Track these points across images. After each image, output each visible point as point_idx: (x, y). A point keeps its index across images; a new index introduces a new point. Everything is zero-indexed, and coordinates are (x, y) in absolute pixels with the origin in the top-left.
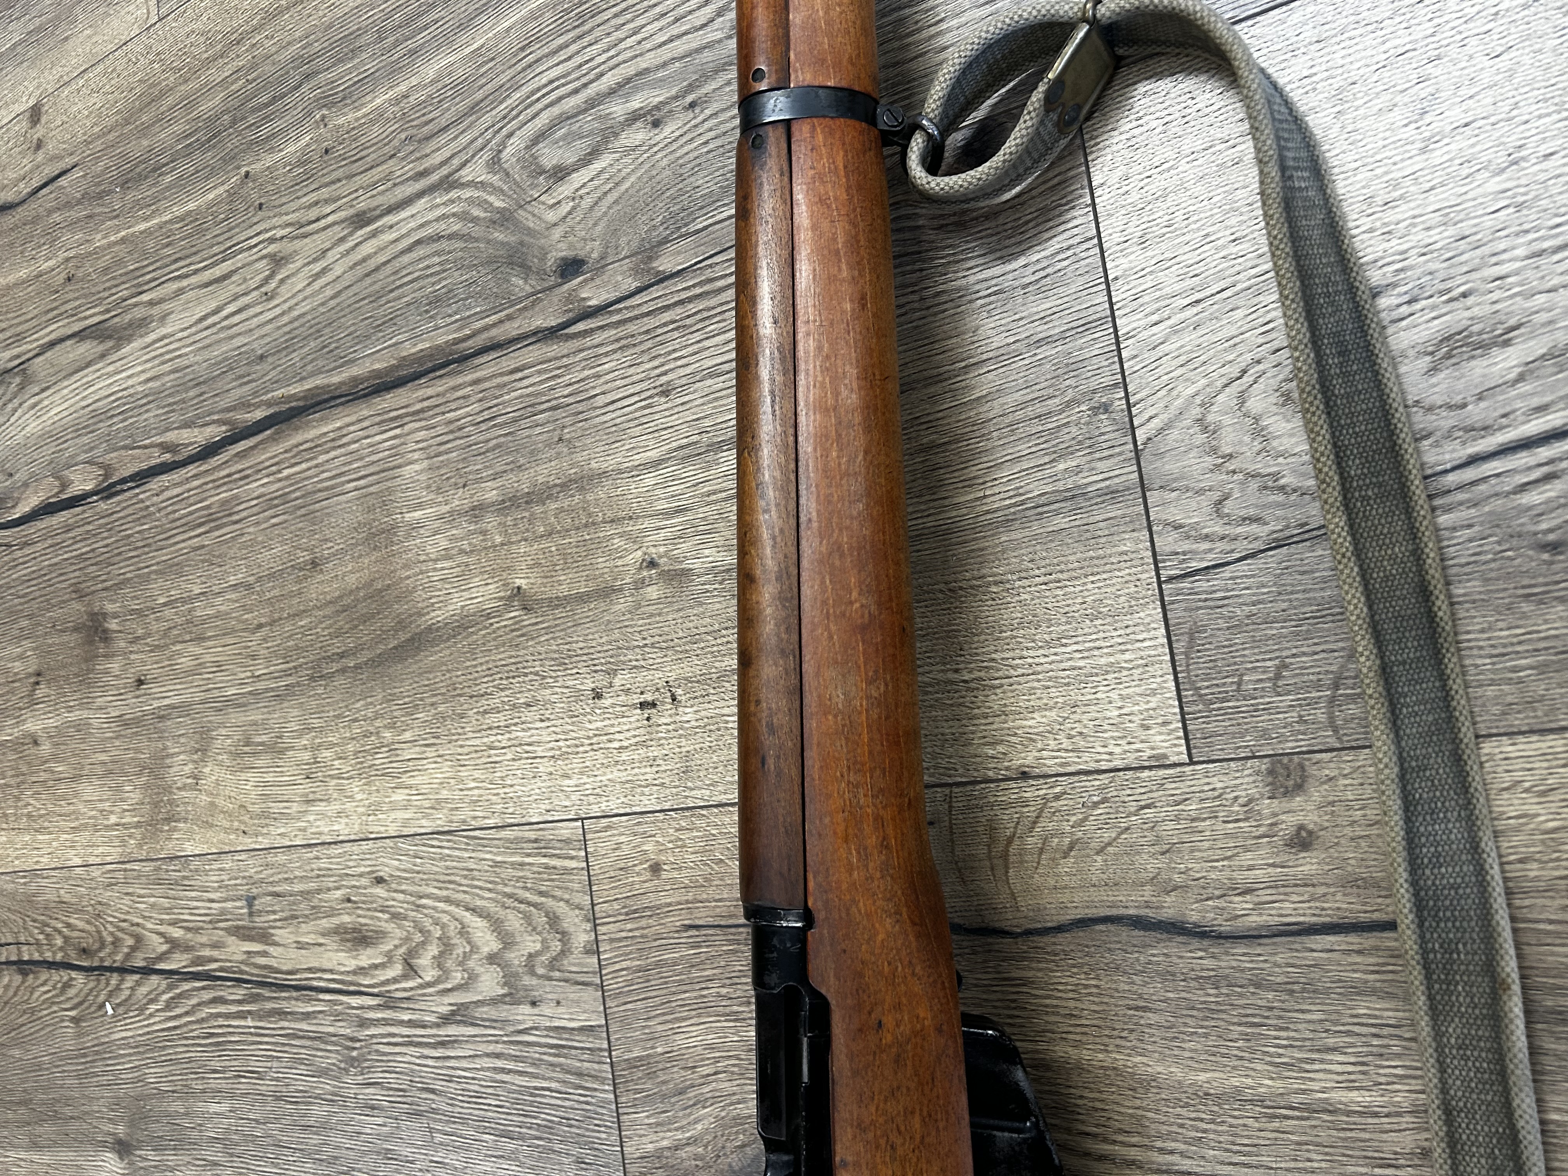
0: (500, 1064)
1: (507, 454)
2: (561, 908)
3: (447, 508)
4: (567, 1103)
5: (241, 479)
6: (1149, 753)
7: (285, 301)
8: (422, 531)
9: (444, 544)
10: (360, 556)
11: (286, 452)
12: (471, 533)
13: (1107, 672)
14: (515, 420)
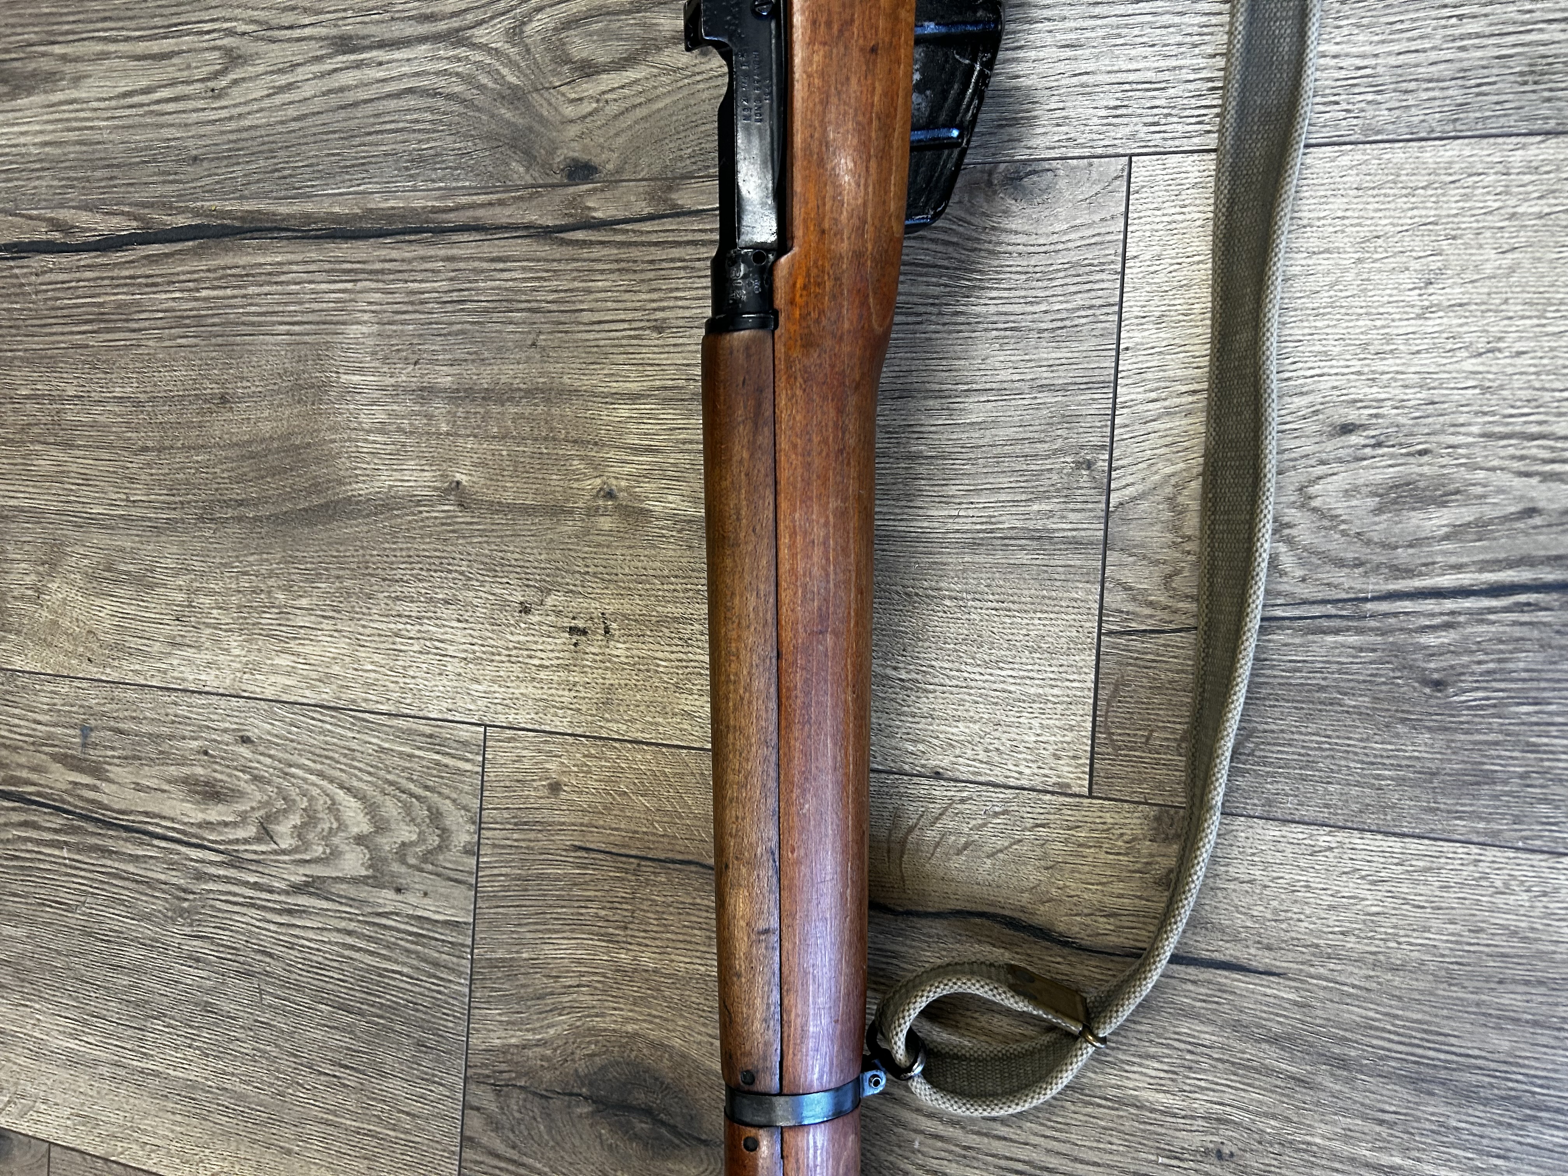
0: (349, 940)
1: (471, 343)
2: (446, 806)
3: (392, 381)
4: (417, 989)
5: (147, 285)
6: (1054, 780)
7: (235, 106)
8: (358, 397)
9: (382, 417)
10: (280, 405)
11: (209, 270)
12: (414, 413)
13: (1034, 701)
14: (486, 311)
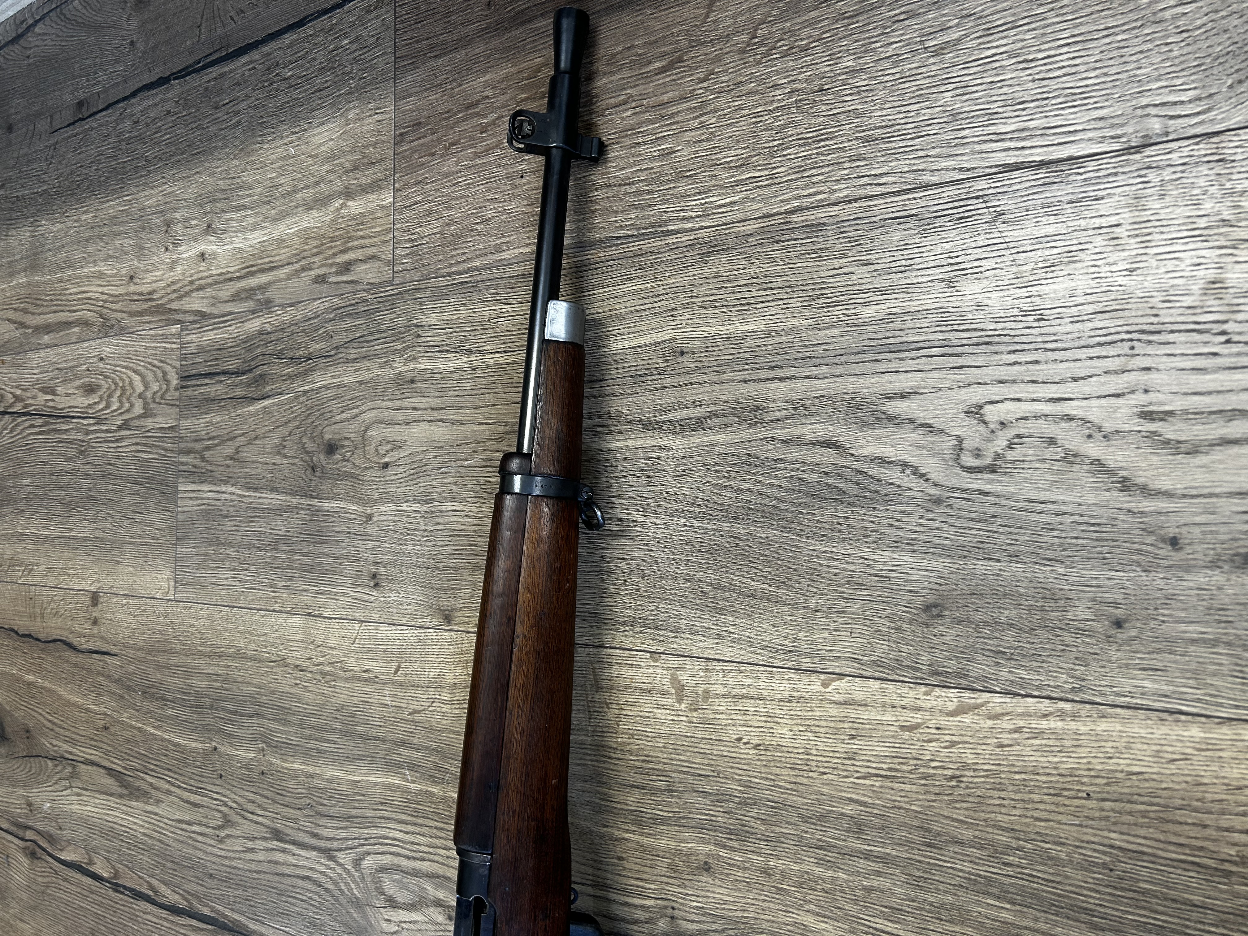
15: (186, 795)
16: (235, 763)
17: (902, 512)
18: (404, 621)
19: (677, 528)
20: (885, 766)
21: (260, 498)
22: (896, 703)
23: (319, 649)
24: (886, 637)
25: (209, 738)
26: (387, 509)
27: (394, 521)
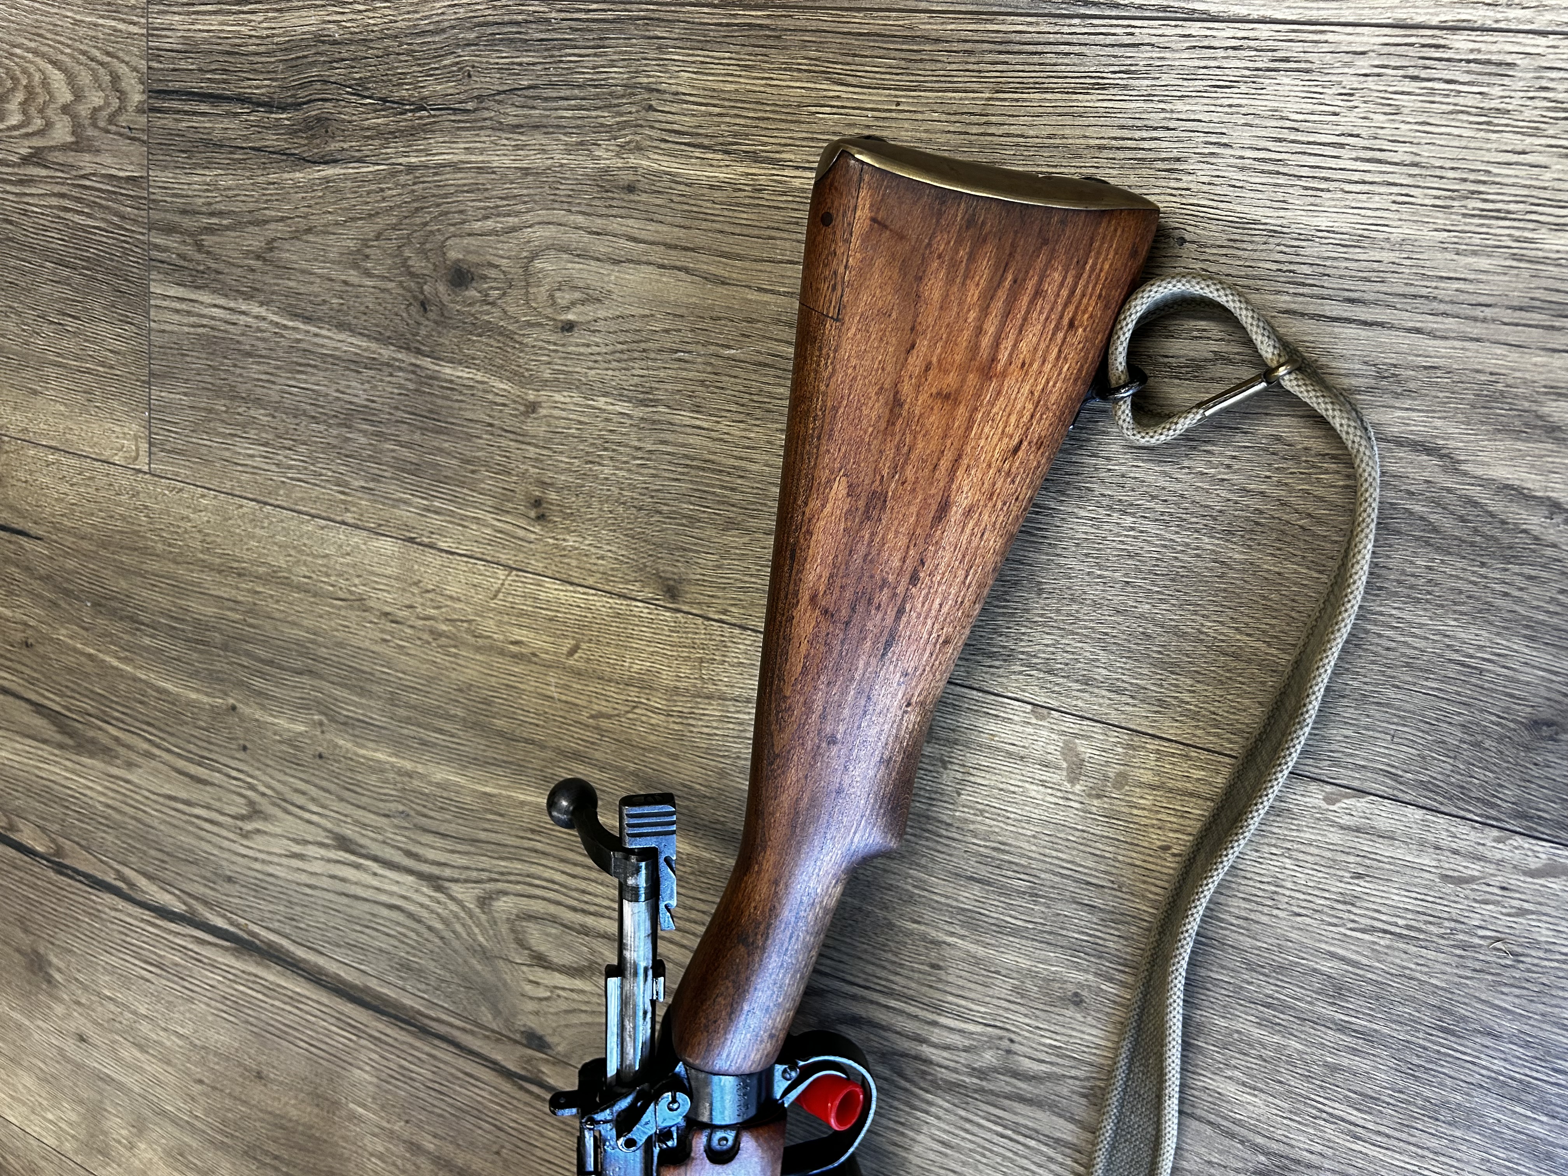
15: (181, 764)
16: (269, 734)
17: (1530, 578)
18: (590, 581)
19: (1116, 530)
20: (1401, 922)
21: (316, 335)
22: (1442, 843)
23: (429, 595)
24: (1454, 753)
25: (221, 691)
26: (568, 400)
27: (580, 422)
